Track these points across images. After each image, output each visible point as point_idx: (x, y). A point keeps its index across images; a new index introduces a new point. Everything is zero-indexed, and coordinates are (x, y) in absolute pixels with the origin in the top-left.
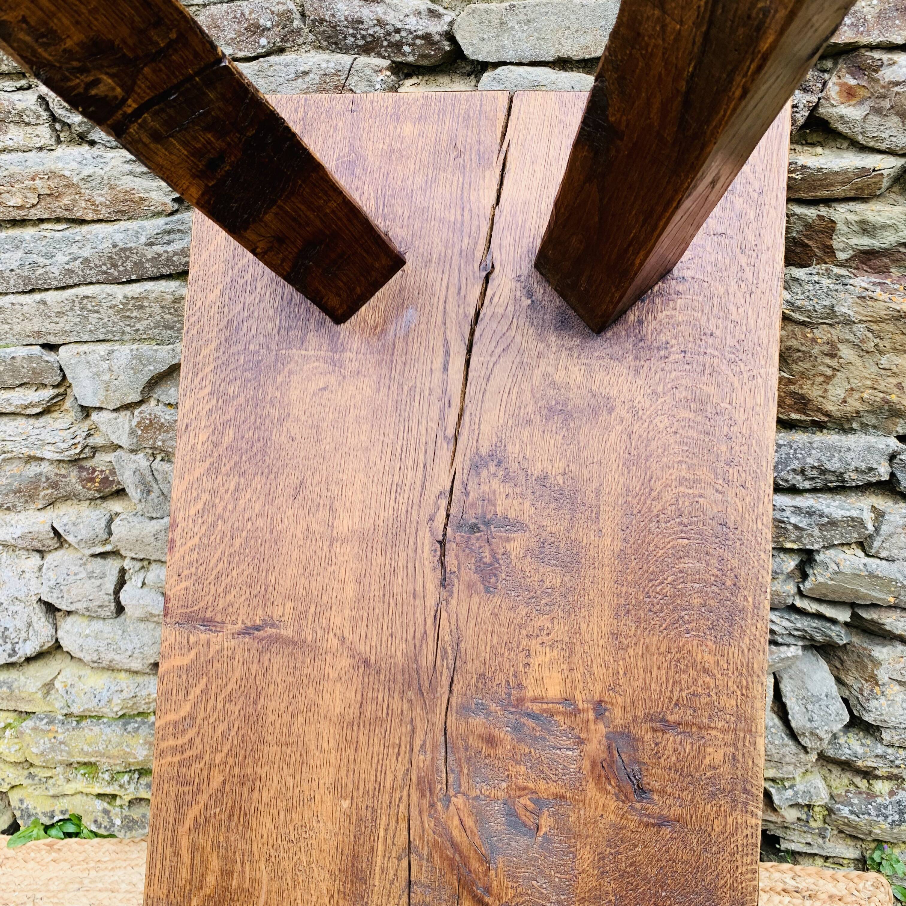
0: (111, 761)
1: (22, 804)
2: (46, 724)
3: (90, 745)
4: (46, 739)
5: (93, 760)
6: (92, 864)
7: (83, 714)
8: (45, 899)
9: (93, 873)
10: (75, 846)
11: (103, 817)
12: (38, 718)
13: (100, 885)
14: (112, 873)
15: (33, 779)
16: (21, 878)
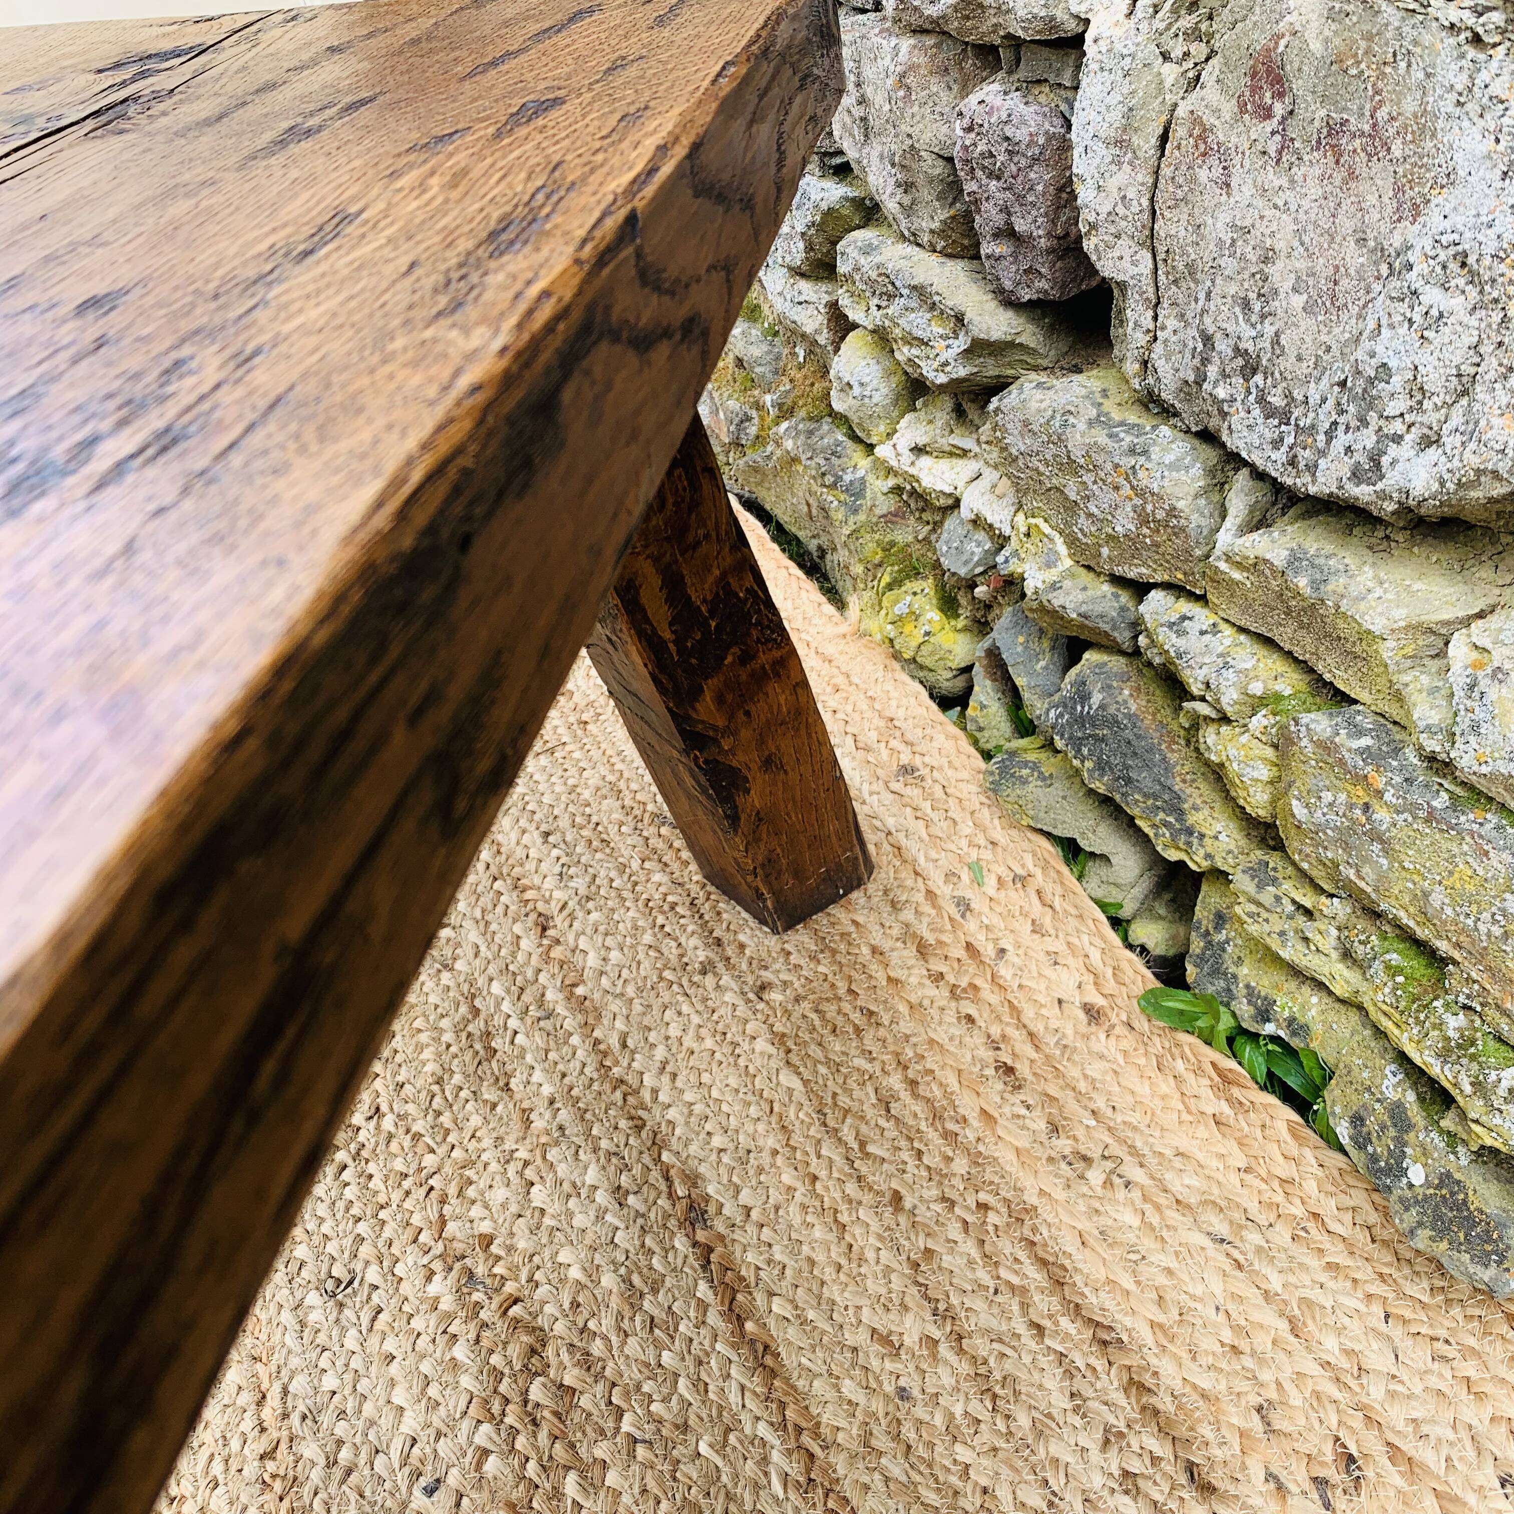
0: (1495, 991)
1: (1218, 927)
2: (1361, 752)
3: (1457, 897)
4: (1342, 797)
5: (1443, 946)
6: (1298, 1210)
7: (1482, 785)
8: (1136, 1194)
9: (1282, 1235)
10: (1282, 1128)
11: (1383, 1127)
12: (1350, 723)
13: (1275, 1283)
14: (1323, 1277)
15: (1260, 887)
16: (1130, 1099)
